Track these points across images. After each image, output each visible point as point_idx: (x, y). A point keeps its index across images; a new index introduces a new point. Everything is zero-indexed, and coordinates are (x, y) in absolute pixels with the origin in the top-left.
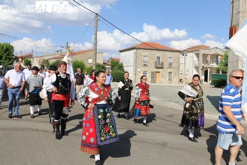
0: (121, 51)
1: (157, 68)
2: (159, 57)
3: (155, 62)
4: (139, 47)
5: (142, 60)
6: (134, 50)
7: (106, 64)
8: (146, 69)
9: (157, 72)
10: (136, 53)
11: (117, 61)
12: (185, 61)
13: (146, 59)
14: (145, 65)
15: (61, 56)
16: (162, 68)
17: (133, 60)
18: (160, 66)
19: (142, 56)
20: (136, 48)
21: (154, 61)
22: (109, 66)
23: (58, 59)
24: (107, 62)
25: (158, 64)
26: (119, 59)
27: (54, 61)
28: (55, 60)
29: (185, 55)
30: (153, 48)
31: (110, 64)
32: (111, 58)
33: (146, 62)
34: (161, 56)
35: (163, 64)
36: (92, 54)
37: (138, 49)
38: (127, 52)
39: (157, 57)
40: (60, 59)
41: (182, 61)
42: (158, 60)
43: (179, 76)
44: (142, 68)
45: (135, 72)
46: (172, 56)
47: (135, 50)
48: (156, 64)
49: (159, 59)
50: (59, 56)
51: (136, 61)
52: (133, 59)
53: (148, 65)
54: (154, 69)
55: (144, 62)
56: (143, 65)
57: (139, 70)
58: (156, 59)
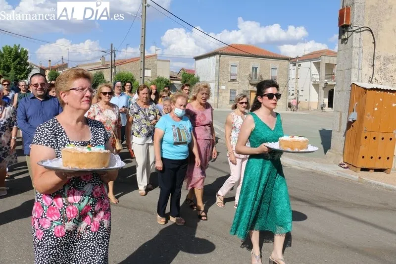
0: (197, 58)
1: (252, 85)
2: (256, 68)
3: (250, 76)
4: (224, 51)
5: (229, 72)
6: (215, 56)
7: (175, 79)
8: (234, 86)
9: (251, 91)
10: (219, 62)
11: (192, 73)
12: (297, 75)
13: (235, 70)
14: (234, 80)
15: (103, 66)
17: (215, 72)
19: (228, 65)
20: (218, 54)
21: (247, 74)
22: (179, 82)
23: (100, 70)
24: (176, 75)
25: (254, 78)
26: (194, 71)
29: (297, 65)
30: (245, 53)
32: (183, 69)
33: (235, 75)
34: (259, 67)
35: (261, 79)
36: (150, 62)
37: (222, 54)
38: (207, 60)
39: (253, 67)
40: (101, 70)
41: (292, 74)
42: (254, 73)
43: (287, 98)
44: (228, 84)
45: (216, 91)
46: (277, 67)
47: (218, 56)
48: (252, 78)
49: (256, 71)
50: (100, 65)
51: (218, 74)
52: (214, 70)
53: (238, 80)
54: (247, 86)
55: (231, 75)
56: (230, 80)
57: (223, 87)
58: (251, 71)
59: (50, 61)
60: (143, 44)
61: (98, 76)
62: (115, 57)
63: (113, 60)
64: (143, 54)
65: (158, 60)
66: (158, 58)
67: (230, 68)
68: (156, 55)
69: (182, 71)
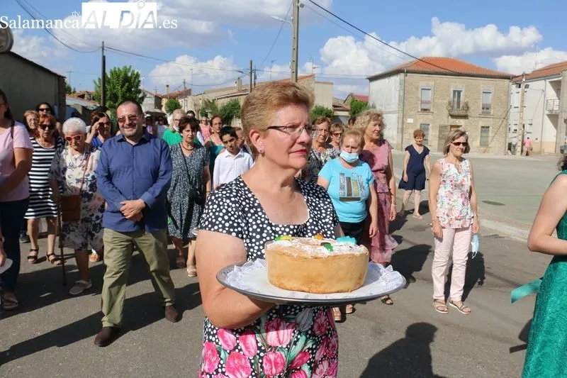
0: (372, 79)
1: (453, 116)
2: (459, 93)
3: (450, 103)
4: (412, 68)
5: (417, 97)
6: (399, 76)
7: (341, 108)
8: (424, 119)
9: (452, 126)
10: (403, 83)
11: (364, 100)
12: (523, 101)
13: (428, 96)
14: (425, 110)
15: (239, 91)
16: (465, 117)
17: (397, 98)
18: (462, 113)
19: (417, 88)
20: (403, 72)
21: (446, 102)
22: (346, 114)
23: (234, 98)
24: (341, 103)
25: (456, 106)
26: (367, 98)
27: (225, 101)
28: (228, 99)
29: (523, 86)
30: (442, 70)
31: (349, 107)
32: (351, 95)
33: (428, 103)
34: (463, 90)
35: (467, 107)
37: (408, 72)
38: (386, 81)
39: (454, 92)
40: (236, 97)
41: (515, 100)
42: (456, 99)
43: (506, 137)
44: (418, 116)
45: (400, 127)
46: (492, 90)
47: (402, 75)
48: (453, 107)
49: (459, 96)
50: (235, 91)
51: (403, 101)
52: (397, 96)
53: (432, 110)
54: (445, 118)
55: (422, 102)
56: (420, 110)
57: (410, 121)
58: (452, 96)
59: (168, 86)
60: (295, 59)
61: (232, 106)
62: (255, 78)
63: (253, 83)
64: (294, 74)
65: (316, 82)
66: (316, 80)
67: (420, 92)
68: (312, 76)
69: (350, 98)
